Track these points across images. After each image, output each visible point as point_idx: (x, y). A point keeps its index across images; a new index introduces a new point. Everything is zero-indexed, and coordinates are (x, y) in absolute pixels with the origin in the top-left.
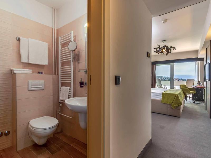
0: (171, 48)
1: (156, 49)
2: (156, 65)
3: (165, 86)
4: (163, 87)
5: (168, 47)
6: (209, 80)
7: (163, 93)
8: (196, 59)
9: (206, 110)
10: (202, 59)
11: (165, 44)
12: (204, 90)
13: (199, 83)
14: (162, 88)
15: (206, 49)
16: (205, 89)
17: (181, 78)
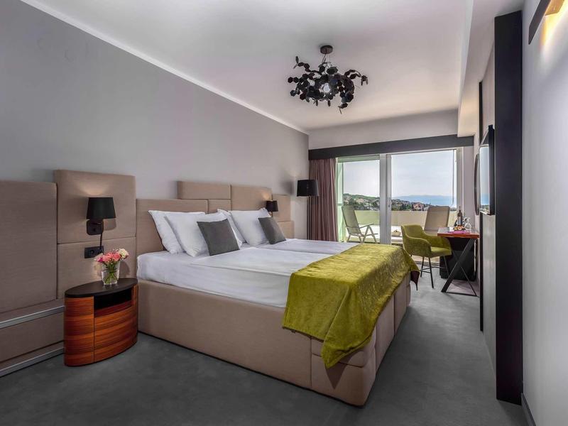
0: (353, 77)
1: (296, 80)
2: (337, 159)
3: (368, 227)
4: (363, 230)
5: (341, 72)
6: (492, 213)
7: (293, 275)
8: (452, 141)
9: (482, 329)
10: (468, 141)
11: (333, 61)
12: (477, 243)
13: (462, 219)
14: (360, 233)
15: (481, 84)
16: (479, 239)
17: (429, 203)
